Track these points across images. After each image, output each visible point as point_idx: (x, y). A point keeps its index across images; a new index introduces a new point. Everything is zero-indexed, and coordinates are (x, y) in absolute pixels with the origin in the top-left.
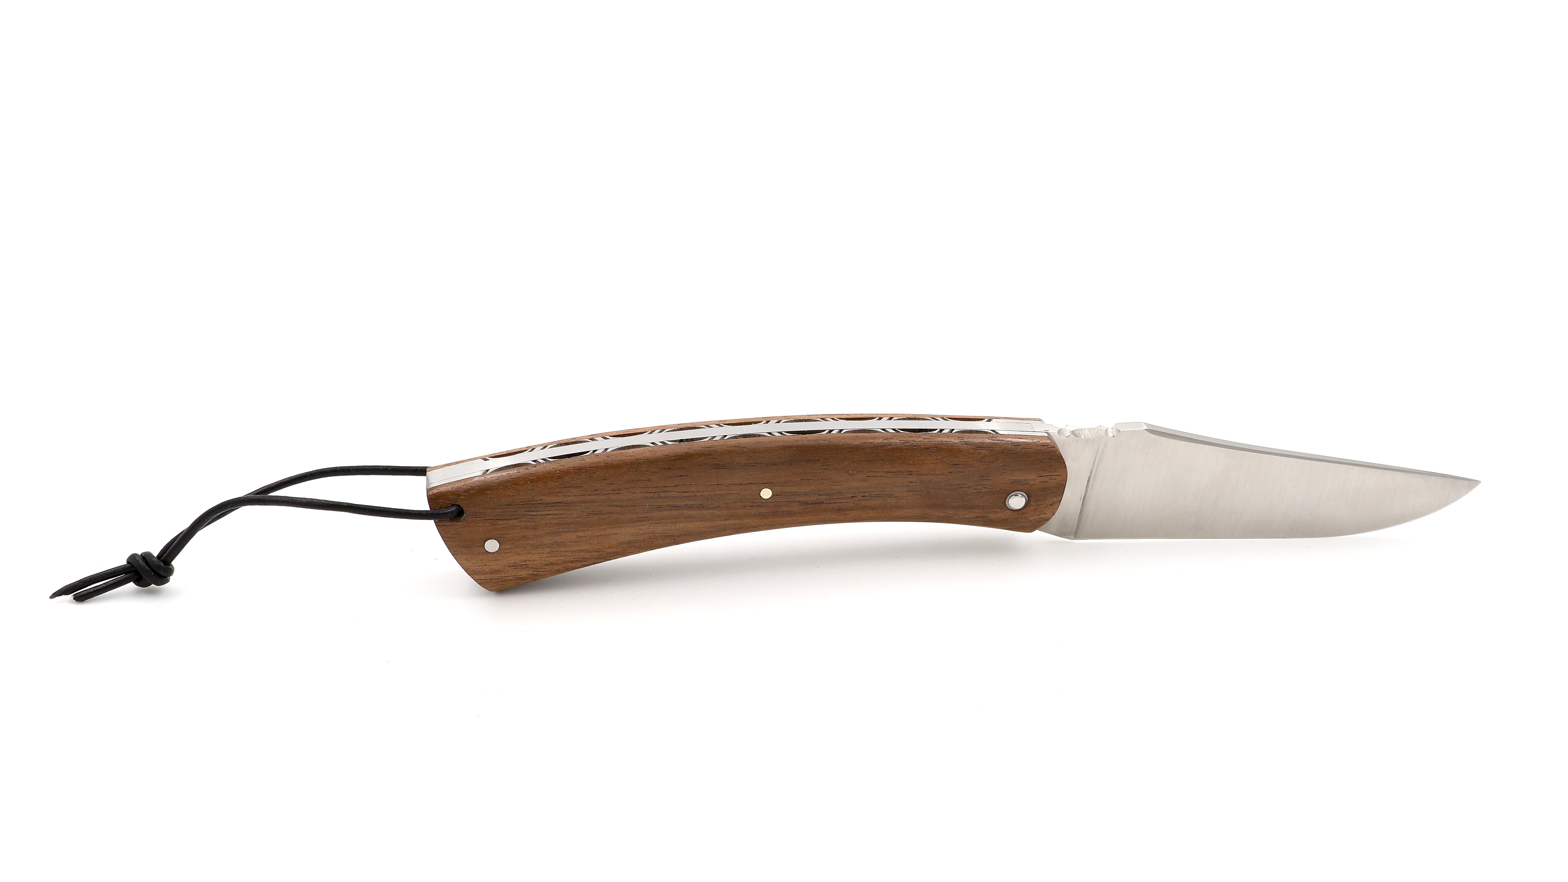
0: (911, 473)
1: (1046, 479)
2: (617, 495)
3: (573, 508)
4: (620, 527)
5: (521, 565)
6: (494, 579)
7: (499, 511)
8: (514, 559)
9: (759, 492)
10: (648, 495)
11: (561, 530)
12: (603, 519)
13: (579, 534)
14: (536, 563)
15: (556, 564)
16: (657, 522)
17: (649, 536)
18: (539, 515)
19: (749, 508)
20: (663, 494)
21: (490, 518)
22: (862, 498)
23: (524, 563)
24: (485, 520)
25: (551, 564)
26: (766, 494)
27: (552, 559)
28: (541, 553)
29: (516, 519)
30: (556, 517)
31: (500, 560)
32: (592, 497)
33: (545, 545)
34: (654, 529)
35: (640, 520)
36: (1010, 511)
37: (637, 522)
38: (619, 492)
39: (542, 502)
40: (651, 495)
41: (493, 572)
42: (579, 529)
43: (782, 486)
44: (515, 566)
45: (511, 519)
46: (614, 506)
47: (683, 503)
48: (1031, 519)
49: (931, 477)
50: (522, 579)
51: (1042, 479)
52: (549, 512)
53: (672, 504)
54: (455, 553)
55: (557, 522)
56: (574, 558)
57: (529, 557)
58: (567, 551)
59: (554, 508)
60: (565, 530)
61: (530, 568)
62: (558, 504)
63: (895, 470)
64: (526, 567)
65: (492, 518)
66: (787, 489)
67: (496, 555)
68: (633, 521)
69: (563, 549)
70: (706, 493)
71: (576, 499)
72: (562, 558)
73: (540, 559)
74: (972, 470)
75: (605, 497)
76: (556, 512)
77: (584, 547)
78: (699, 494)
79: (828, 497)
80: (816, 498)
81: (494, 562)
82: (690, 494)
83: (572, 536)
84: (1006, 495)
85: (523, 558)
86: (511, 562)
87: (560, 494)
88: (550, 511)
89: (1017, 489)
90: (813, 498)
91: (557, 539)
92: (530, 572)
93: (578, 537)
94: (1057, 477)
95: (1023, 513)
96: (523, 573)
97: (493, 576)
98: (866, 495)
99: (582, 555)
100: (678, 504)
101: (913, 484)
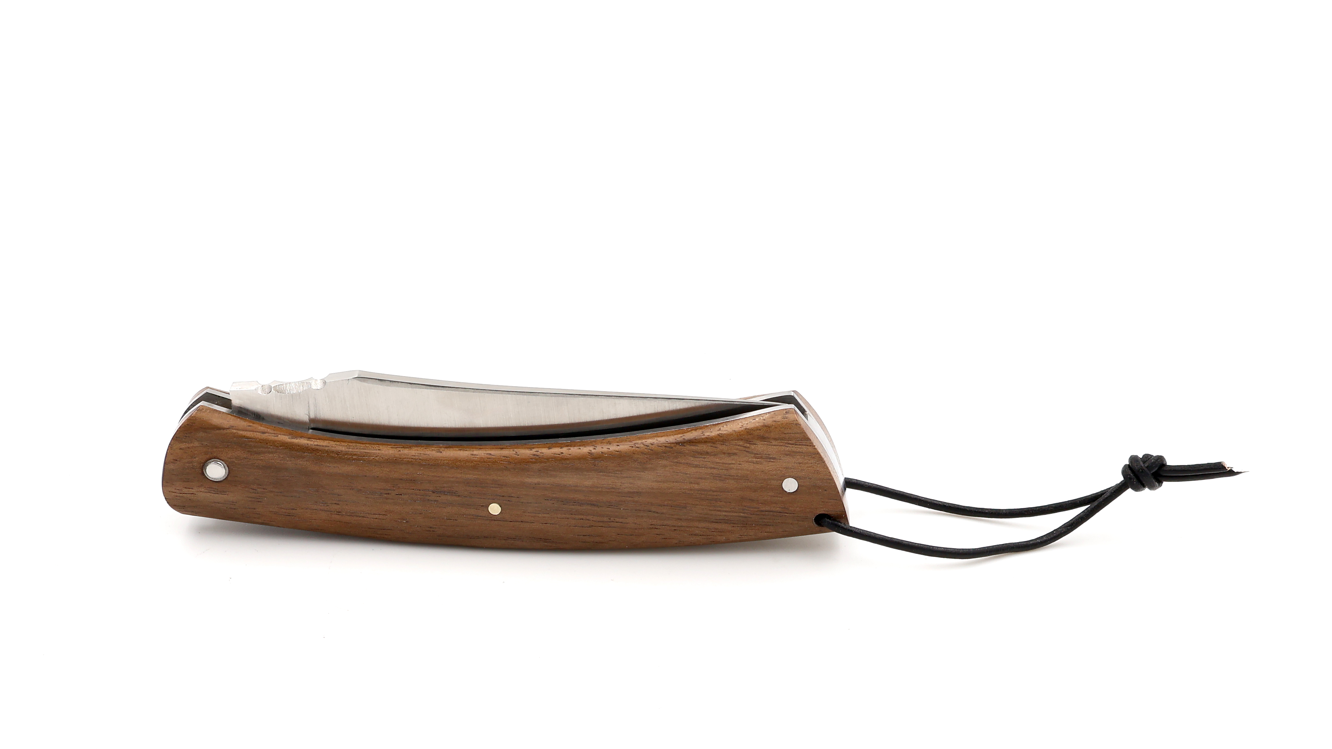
0: (338, 513)
1: (185, 490)
2: (653, 523)
3: (701, 515)
4: (653, 489)
5: (761, 458)
6: (792, 444)
7: (778, 521)
8: (767, 466)
9: (502, 512)
10: (621, 520)
11: (715, 493)
12: (670, 500)
13: (696, 487)
14: (746, 459)
15: (724, 453)
16: (613, 490)
17: (621, 474)
18: (736, 512)
19: (513, 495)
20: (606, 519)
21: (788, 515)
22: (390, 492)
23: (758, 460)
24: (794, 514)
25: (730, 454)
26: (495, 509)
27: (727, 460)
28: (739, 469)
29: (762, 511)
30: (720, 509)
31: (784, 468)
32: (679, 524)
33: (734, 479)
34: (616, 482)
35: (631, 494)
36: (222, 458)
37: (634, 493)
38: (651, 526)
39: (732, 525)
40: (617, 520)
41: (791, 454)
42: (697, 492)
43: (478, 516)
44: (769, 458)
45: (766, 511)
46: (657, 513)
47: (584, 508)
48: (196, 444)
49: (315, 507)
50: (763, 438)
51: (191, 491)
52: (726, 514)
53: (596, 508)
54: (829, 481)
55: (719, 502)
56: (704, 458)
57: (751, 466)
58: (711, 468)
59: (721, 518)
60: (711, 493)
61: (752, 453)
62: (716, 521)
63: (355, 518)
64: (758, 456)
65: (786, 514)
66: (472, 511)
67: (787, 474)
68: (638, 493)
69: (715, 471)
70: (559, 516)
71: (696, 524)
72: (718, 460)
73: (741, 463)
74: (271, 509)
75: (666, 522)
76: (719, 513)
77: (692, 470)
78: (567, 516)
79: (428, 498)
80: (440, 498)
81: (790, 466)
82: (577, 517)
83: (705, 485)
84: (229, 478)
85: (758, 466)
86: (772, 464)
87: (713, 530)
88: (725, 516)
89: (217, 484)
90: (444, 498)
91: (720, 484)
92: (753, 447)
93: (698, 484)
94: (174, 490)
95: (206, 453)
96: (760, 447)
97: (793, 449)
98: (385, 495)
99: (696, 461)
100: (589, 507)
101: (334, 502)
